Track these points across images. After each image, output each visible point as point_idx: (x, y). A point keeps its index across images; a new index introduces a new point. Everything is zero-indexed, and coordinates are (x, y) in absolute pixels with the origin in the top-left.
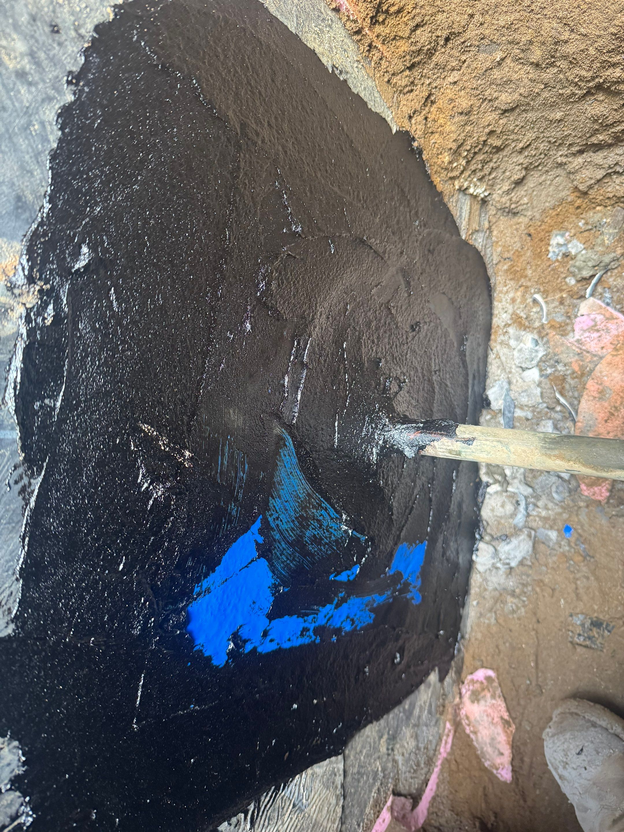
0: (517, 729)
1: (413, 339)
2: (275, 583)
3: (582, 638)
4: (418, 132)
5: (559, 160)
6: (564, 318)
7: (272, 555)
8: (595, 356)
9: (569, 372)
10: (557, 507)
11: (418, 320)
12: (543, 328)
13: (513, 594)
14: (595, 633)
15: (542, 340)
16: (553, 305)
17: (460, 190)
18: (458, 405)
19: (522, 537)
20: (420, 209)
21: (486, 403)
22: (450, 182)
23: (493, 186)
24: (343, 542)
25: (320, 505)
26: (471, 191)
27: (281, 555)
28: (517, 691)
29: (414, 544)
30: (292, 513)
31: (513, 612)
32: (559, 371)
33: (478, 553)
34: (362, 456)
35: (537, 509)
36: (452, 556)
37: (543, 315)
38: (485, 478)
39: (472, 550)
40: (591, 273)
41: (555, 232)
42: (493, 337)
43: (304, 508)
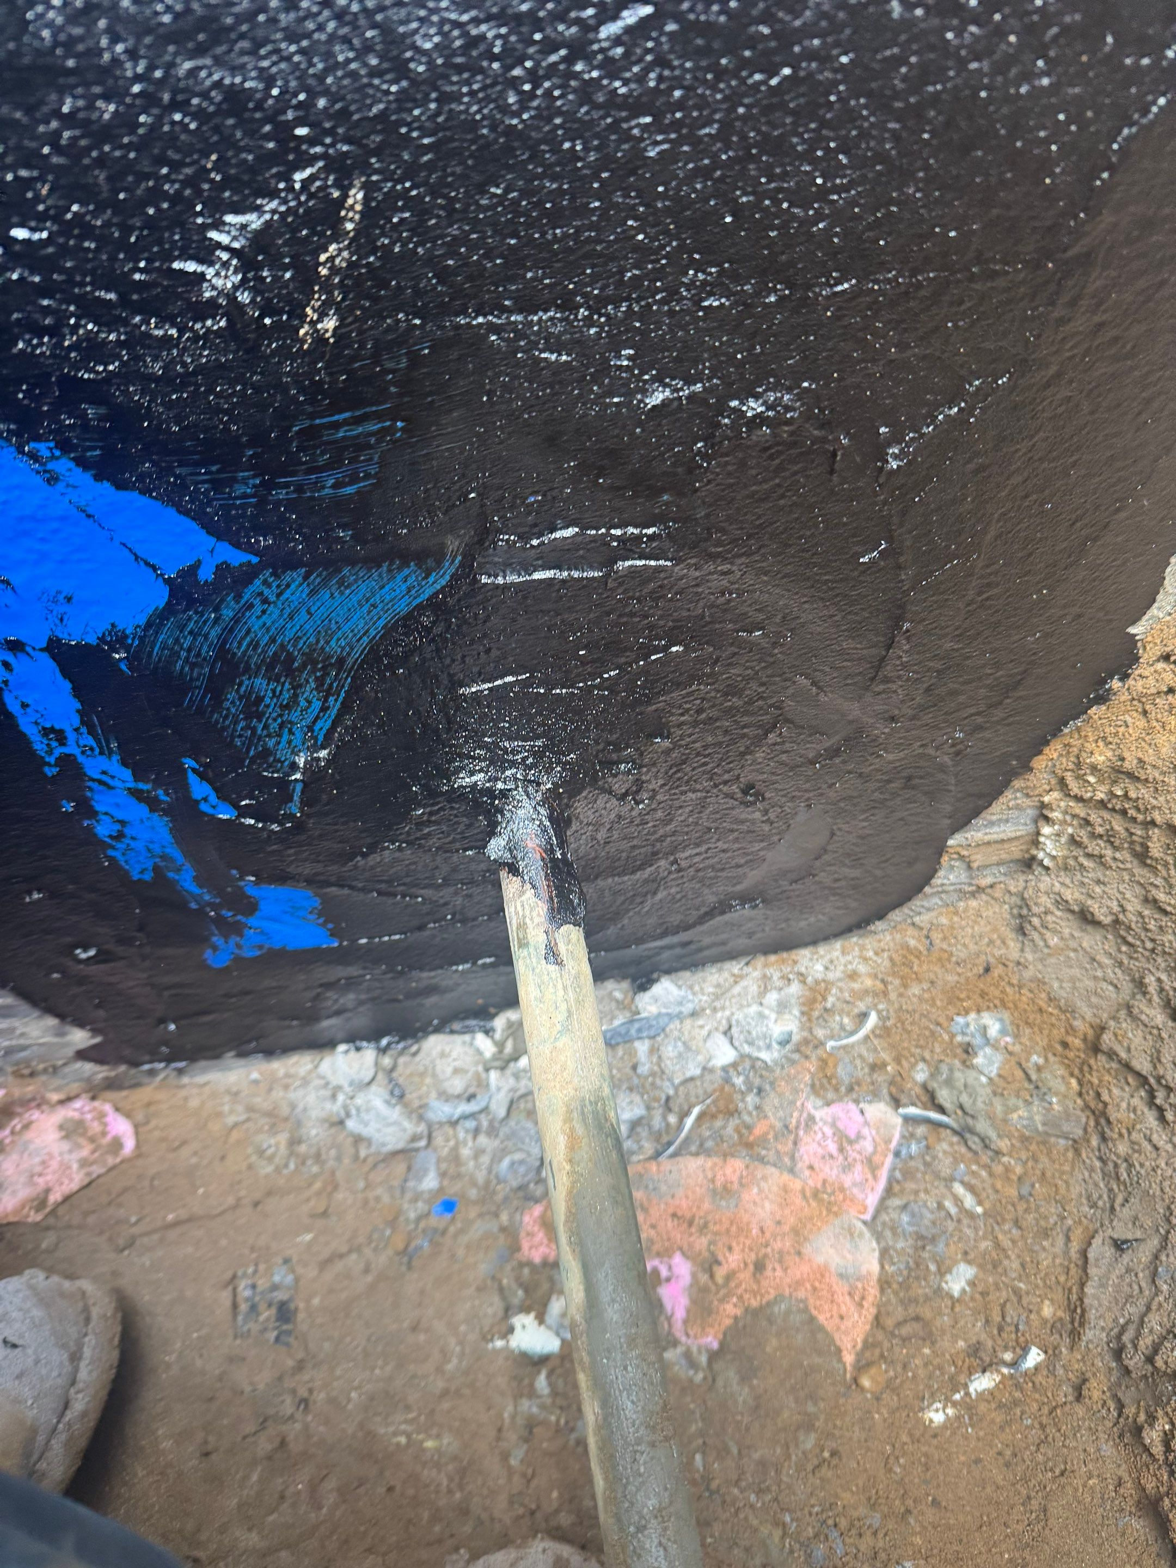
0: (36, 1224)
1: (727, 796)
2: (126, 637)
3: (248, 1293)
4: (1140, 683)
5: (1150, 980)
6: (846, 1080)
7: (184, 612)
8: (793, 1158)
9: (746, 1118)
10: (484, 1172)
11: (767, 795)
12: (816, 1047)
13: (294, 1142)
14: (266, 1314)
15: (793, 1052)
16: (865, 1054)
17: (1043, 806)
18: (622, 928)
19: (407, 1124)
20: (987, 734)
21: (643, 983)
22: (1053, 781)
23: (1066, 869)
24: (270, 766)
25: (328, 693)
26: (1046, 830)
27: (191, 633)
28: (110, 1204)
29: (321, 920)
30: (289, 634)
31: (261, 1153)
32: (743, 1100)
33: (353, 1054)
34: (459, 755)
35: (470, 1137)
36: (329, 1003)
37: (840, 1039)
38: (499, 1023)
39: (353, 1038)
40: (947, 1105)
41: (1006, 1015)
42: (773, 958)
43: (310, 660)
